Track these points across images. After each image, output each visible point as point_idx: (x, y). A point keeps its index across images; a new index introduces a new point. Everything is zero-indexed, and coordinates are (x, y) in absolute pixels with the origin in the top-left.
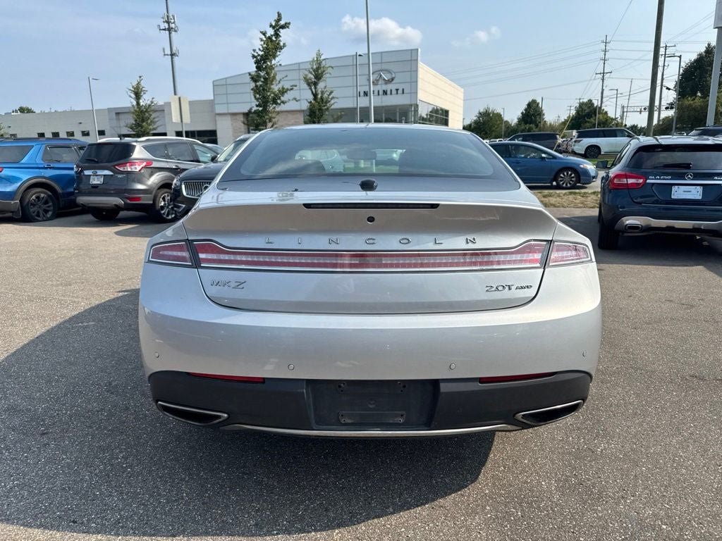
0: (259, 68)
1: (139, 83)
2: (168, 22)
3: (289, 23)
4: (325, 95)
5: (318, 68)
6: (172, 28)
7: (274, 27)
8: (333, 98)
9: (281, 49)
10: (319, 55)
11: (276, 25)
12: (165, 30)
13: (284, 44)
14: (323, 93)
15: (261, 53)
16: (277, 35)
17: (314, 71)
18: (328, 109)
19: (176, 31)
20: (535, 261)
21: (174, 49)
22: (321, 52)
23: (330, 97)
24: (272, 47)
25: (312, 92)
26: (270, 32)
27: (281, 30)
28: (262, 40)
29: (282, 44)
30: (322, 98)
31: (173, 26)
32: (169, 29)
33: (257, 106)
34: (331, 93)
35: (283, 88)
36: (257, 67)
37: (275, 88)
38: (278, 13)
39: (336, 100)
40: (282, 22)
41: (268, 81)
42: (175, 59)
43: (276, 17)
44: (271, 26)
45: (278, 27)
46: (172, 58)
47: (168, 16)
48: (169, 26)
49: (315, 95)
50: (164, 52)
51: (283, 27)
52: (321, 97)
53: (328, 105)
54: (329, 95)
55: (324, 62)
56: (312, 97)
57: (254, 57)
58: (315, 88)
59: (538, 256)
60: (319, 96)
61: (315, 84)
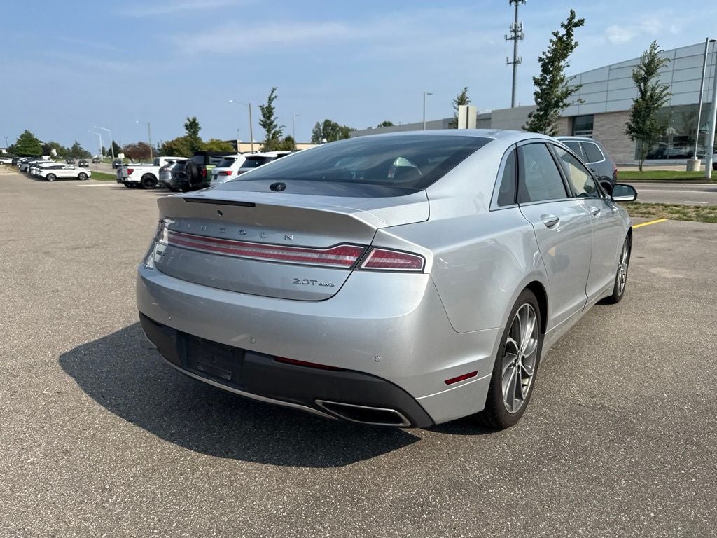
0: (545, 71)
1: (463, 94)
2: (515, 31)
3: (583, 20)
4: (658, 91)
5: (650, 63)
6: (518, 36)
7: (566, 27)
8: (668, 94)
9: (572, 48)
10: (654, 47)
11: (569, 24)
12: (511, 39)
13: (576, 43)
14: (653, 89)
15: (549, 55)
16: (569, 34)
17: (645, 65)
18: (657, 108)
19: (521, 39)
20: (347, 262)
21: (518, 56)
22: (658, 43)
23: (664, 93)
24: (563, 47)
25: (641, 89)
26: (563, 32)
27: (574, 29)
28: (551, 41)
29: (573, 43)
30: (652, 96)
31: (519, 34)
32: (516, 38)
33: (538, 110)
34: (666, 88)
35: (567, 90)
36: (543, 71)
37: (559, 90)
38: (571, 11)
39: (668, 97)
40: (575, 20)
41: (554, 83)
42: (518, 66)
43: (569, 16)
44: (563, 26)
45: (572, 24)
46: (514, 66)
47: (515, 25)
48: (516, 34)
49: (643, 93)
50: (507, 61)
51: (576, 25)
52: (651, 94)
53: (659, 103)
54: (662, 91)
55: (659, 55)
56: (639, 95)
57: (540, 60)
58: (645, 84)
59: (353, 259)
60: (649, 94)
61: (645, 80)
